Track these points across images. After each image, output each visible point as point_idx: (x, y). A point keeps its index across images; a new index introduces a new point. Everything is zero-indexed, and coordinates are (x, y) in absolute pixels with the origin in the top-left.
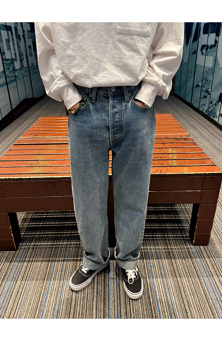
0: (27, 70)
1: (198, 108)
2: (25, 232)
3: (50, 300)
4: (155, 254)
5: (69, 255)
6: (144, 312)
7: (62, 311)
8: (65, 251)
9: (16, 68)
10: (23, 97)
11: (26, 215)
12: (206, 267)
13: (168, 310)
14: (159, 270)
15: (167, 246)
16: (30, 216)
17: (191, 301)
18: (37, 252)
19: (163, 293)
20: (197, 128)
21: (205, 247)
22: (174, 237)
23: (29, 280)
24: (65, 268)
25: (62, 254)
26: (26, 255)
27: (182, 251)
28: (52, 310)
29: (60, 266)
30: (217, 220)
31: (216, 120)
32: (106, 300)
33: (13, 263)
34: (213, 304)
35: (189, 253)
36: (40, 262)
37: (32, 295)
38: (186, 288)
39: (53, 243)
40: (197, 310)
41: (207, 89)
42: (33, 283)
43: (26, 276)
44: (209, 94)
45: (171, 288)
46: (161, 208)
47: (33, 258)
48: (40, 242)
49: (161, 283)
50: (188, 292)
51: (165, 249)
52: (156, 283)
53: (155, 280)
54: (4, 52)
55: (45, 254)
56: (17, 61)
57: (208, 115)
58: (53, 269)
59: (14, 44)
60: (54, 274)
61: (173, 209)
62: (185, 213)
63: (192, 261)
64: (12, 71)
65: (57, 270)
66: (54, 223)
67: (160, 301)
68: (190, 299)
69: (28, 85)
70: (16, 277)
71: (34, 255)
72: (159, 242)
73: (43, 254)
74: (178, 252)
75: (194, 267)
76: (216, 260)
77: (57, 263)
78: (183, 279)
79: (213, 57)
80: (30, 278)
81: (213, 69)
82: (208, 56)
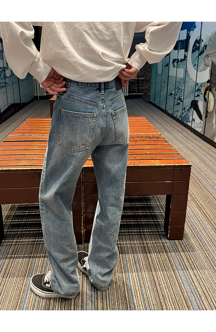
1: (172, 114)
2: (8, 229)
3: (30, 297)
4: (131, 249)
6: (120, 307)
7: (41, 308)
9: (7, 75)
10: (11, 102)
11: (10, 212)
12: (181, 261)
13: (143, 303)
14: (134, 264)
15: (143, 241)
16: (13, 213)
17: (166, 294)
18: (19, 249)
19: (138, 287)
20: (172, 131)
21: (180, 241)
22: (149, 232)
23: (10, 277)
24: (45, 264)
25: (43, 250)
26: (8, 252)
27: (157, 246)
28: (32, 307)
29: (40, 262)
30: (191, 215)
31: (190, 124)
32: (84, 296)
34: (189, 297)
35: (164, 247)
36: (22, 259)
37: (13, 291)
38: (161, 282)
39: (35, 240)
40: (172, 303)
41: (180, 96)
42: (14, 280)
43: (8, 272)
44: (182, 101)
45: (146, 282)
46: (137, 204)
47: (15, 255)
48: (22, 238)
49: (136, 277)
50: (163, 285)
51: (140, 244)
52: (132, 277)
53: (130, 274)
55: (26, 251)
56: (8, 69)
57: (182, 120)
58: (34, 265)
60: (34, 270)
61: (148, 205)
62: (160, 209)
63: (167, 255)
64: (3, 78)
65: (38, 266)
66: (36, 220)
67: (135, 295)
68: (165, 292)
69: (16, 91)
71: (16, 252)
72: (135, 237)
73: (24, 250)
74: (153, 247)
75: (169, 261)
76: (190, 254)
77: (38, 259)
78: (158, 273)
79: (183, 69)
80: (11, 275)
81: (184, 80)
82: (179, 68)
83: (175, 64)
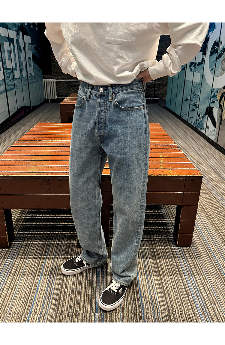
0: (25, 79)
1: (187, 121)
2: (18, 232)
3: (40, 294)
4: (141, 253)
5: (60, 254)
6: (128, 306)
7: (51, 305)
8: (56, 249)
9: (16, 77)
10: (20, 104)
11: (20, 216)
12: (188, 266)
13: (151, 304)
14: (144, 268)
15: (153, 247)
16: (23, 217)
17: (173, 297)
18: (30, 250)
19: (147, 289)
20: (186, 138)
21: (188, 248)
22: (159, 238)
23: (21, 276)
24: (55, 265)
25: (53, 252)
26: (18, 252)
27: (166, 252)
28: (42, 303)
29: (50, 263)
30: (200, 224)
31: (203, 131)
32: (93, 295)
33: (6, 260)
34: (193, 300)
35: (173, 253)
36: (32, 260)
37: (23, 289)
38: (169, 285)
39: (45, 242)
40: (178, 305)
41: (195, 102)
42: (24, 279)
43: (18, 271)
44: (197, 107)
45: (154, 285)
46: (148, 212)
47: (25, 255)
48: (32, 240)
49: (145, 280)
50: (170, 289)
51: (150, 249)
52: (141, 280)
53: (140, 277)
54: (6, 62)
55: (37, 252)
56: (17, 71)
57: (196, 127)
58: (44, 265)
59: (15, 55)
60: (45, 270)
61: (159, 213)
62: (171, 217)
63: (175, 261)
64: (12, 80)
65: (48, 266)
66: (46, 224)
67: (144, 296)
68: (172, 295)
69: (26, 93)
70: (8, 273)
71: (26, 253)
72: (145, 242)
73: (34, 252)
74: (162, 252)
75: (177, 266)
76: (197, 260)
77: (48, 260)
78: (166, 277)
79: (200, 74)
80: (22, 273)
81: (200, 85)
82: (196, 72)
83: (192, 68)
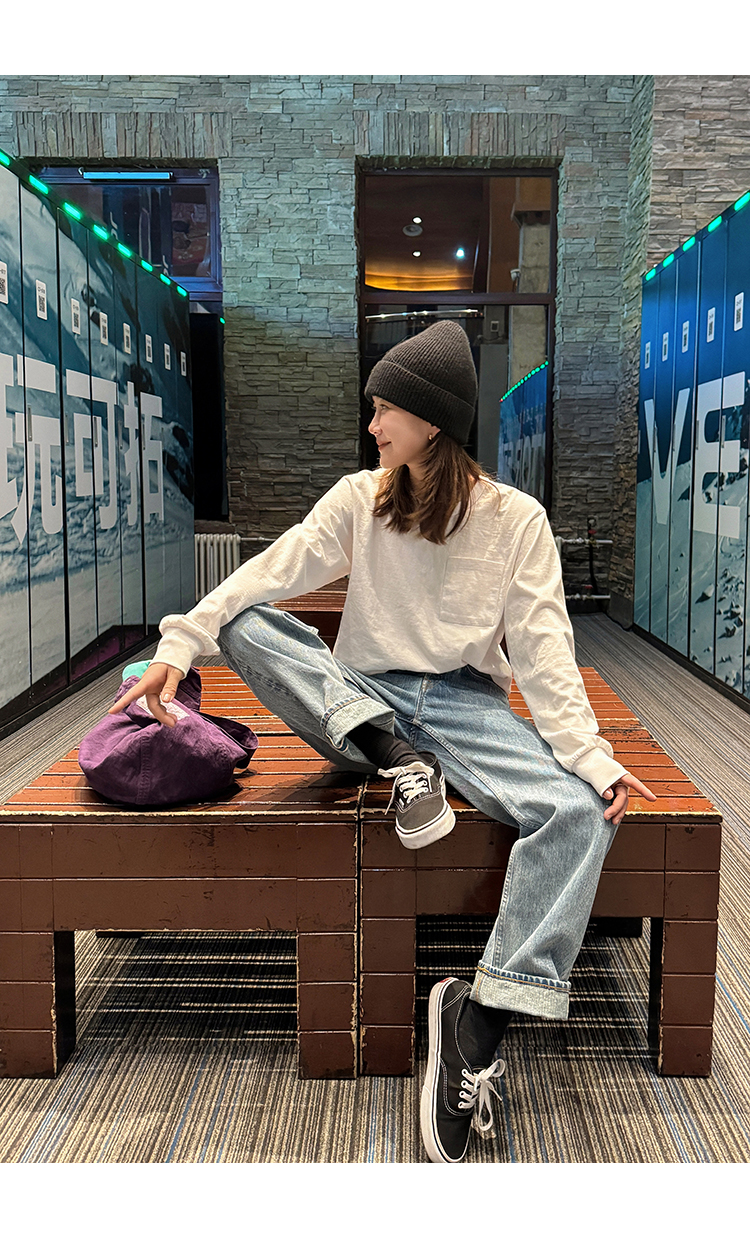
0: (134, 533)
4: (529, 1098)
5: (235, 1096)
8: (220, 1082)
9: (103, 526)
10: (109, 619)
12: (698, 1138)
14: (537, 1142)
15: (572, 1077)
16: (108, 982)
18: (128, 1084)
21: (701, 1082)
22: (596, 1052)
24: (218, 1131)
25: (211, 1092)
26: (87, 1092)
27: (618, 1092)
29: (201, 1124)
33: (42, 1114)
35: (643, 1098)
36: (136, 1114)
43: (86, 1148)
44: (739, 623)
47: (113, 1101)
54: (73, 477)
55: (153, 1091)
56: (107, 504)
58: (178, 1131)
59: (105, 454)
61: (602, 973)
63: (652, 1121)
64: (88, 535)
65: (192, 1134)
69: (132, 579)
71: (116, 1093)
73: (146, 1089)
74: (605, 1095)
75: (658, 1138)
76: (732, 1118)
